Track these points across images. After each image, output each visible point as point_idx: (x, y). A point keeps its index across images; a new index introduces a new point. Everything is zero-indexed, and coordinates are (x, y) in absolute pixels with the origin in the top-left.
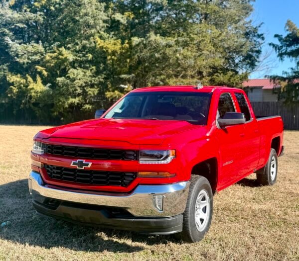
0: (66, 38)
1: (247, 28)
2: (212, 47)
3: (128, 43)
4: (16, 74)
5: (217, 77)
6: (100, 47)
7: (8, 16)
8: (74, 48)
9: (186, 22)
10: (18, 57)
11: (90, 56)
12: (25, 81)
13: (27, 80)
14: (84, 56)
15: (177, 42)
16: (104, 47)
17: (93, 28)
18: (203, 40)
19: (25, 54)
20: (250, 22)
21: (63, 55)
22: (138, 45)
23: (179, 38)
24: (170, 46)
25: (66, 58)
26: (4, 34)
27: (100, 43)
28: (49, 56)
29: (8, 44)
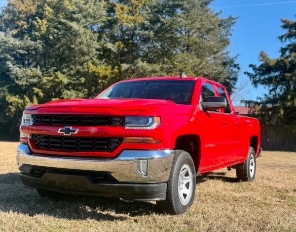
0: (62, 64)
1: (224, 58)
2: (193, 74)
3: (117, 69)
4: (15, 95)
6: (92, 72)
7: (10, 43)
8: (69, 73)
10: (17, 80)
11: (83, 80)
12: (22, 101)
13: (24, 101)
14: (78, 79)
15: (162, 69)
16: (96, 71)
17: (87, 55)
18: (185, 68)
19: (24, 76)
20: (227, 53)
21: (58, 79)
22: (126, 71)
23: (164, 65)
24: (156, 72)
25: (61, 81)
26: (6, 59)
27: (93, 68)
28: (46, 79)
29: (9, 68)
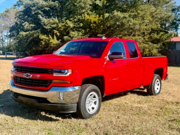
0: (70, 15)
1: (173, 6)
2: (151, 18)
3: (102, 17)
4: (44, 35)
5: (153, 36)
6: (87, 19)
7: (40, 4)
8: (74, 20)
9: (136, 4)
10: (45, 26)
11: (81, 25)
12: (48, 38)
13: (49, 38)
14: (78, 24)
15: (130, 16)
16: (89, 19)
17: (84, 9)
18: (145, 14)
19: (49, 24)
20: (175, 2)
21: (67, 24)
22: (108, 17)
23: (131, 13)
24: (126, 18)
25: (69, 26)
26: (38, 13)
27: (87, 17)
28: (61, 25)
29: (40, 19)
